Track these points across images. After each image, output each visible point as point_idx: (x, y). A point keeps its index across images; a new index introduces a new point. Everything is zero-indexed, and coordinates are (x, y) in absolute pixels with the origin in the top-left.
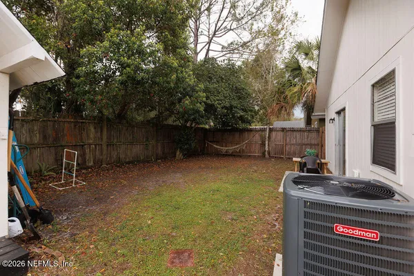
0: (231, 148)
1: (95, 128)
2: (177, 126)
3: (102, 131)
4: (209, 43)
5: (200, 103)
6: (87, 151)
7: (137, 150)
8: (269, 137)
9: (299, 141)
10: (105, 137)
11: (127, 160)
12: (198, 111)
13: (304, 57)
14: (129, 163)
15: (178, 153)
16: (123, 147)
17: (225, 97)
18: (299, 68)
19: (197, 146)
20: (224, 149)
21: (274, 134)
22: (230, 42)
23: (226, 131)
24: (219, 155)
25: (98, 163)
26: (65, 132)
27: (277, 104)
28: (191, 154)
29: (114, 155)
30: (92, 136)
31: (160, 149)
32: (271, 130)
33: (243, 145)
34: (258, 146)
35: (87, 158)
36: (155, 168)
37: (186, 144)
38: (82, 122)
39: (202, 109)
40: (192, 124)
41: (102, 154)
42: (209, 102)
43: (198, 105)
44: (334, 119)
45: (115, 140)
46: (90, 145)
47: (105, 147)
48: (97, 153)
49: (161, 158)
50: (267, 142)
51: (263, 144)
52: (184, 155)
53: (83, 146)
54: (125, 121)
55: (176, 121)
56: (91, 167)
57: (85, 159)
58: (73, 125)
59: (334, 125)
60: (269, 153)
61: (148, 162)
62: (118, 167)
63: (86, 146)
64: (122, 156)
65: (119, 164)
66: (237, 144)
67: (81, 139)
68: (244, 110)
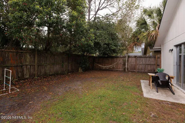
0: (108, 67)
1: (30, 56)
2: (79, 55)
3: (34, 58)
4: (96, 14)
5: (91, 41)
6: (25, 69)
7: (57, 68)
8: (128, 61)
9: (144, 63)
10: (36, 61)
11: (51, 74)
12: (90, 46)
13: (148, 17)
14: (52, 75)
15: (80, 69)
16: (48, 66)
17: (105, 39)
18: (145, 23)
19: (90, 65)
20: (104, 67)
21: (130, 59)
22: (106, 14)
23: (105, 57)
24: (101, 70)
25: (32, 76)
26: (10, 58)
27: (133, 43)
28: (87, 70)
29: (43, 71)
30: (28, 60)
31: (70, 67)
32: (129, 57)
33: (114, 65)
34: (121, 65)
35: (25, 73)
36: (67, 78)
37: (84, 64)
38: (21, 52)
39: (92, 44)
40: (87, 54)
41: (35, 71)
42: (96, 41)
43: (90, 41)
44: (172, 50)
45: (43, 63)
46: (27, 65)
47: (36, 67)
48: (32, 70)
49: (71, 72)
50: (126, 63)
51: (124, 64)
52: (83, 70)
53: (22, 66)
54: (49, 52)
55: (79, 52)
56: (27, 79)
57: (24, 74)
58: (15, 53)
59: (172, 53)
60: (128, 69)
61: (63, 74)
62: (45, 78)
63: (24, 66)
64: (48, 72)
65: (46, 76)
66: (110, 64)
67: (21, 62)
68: (116, 46)
